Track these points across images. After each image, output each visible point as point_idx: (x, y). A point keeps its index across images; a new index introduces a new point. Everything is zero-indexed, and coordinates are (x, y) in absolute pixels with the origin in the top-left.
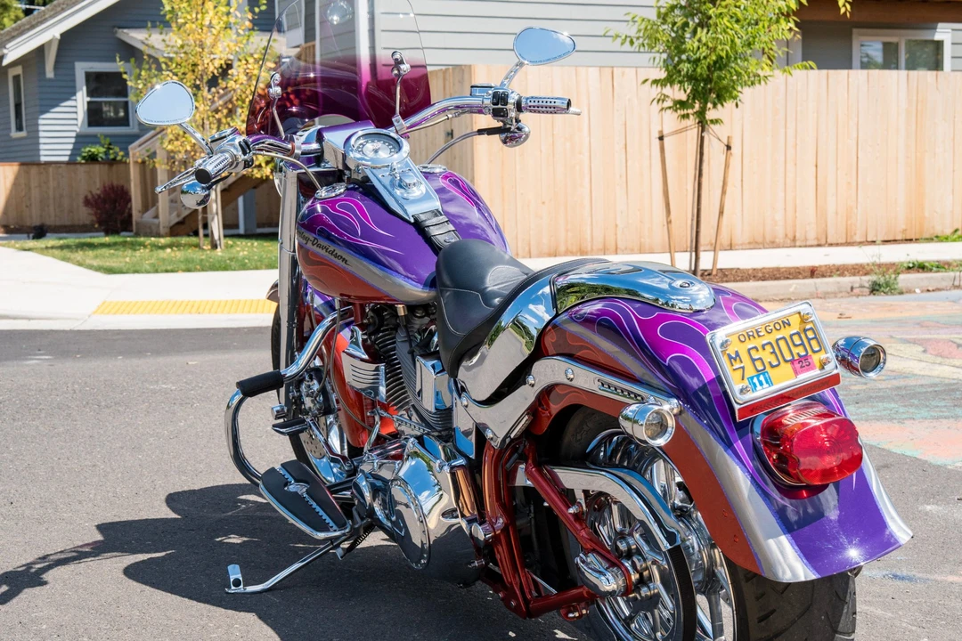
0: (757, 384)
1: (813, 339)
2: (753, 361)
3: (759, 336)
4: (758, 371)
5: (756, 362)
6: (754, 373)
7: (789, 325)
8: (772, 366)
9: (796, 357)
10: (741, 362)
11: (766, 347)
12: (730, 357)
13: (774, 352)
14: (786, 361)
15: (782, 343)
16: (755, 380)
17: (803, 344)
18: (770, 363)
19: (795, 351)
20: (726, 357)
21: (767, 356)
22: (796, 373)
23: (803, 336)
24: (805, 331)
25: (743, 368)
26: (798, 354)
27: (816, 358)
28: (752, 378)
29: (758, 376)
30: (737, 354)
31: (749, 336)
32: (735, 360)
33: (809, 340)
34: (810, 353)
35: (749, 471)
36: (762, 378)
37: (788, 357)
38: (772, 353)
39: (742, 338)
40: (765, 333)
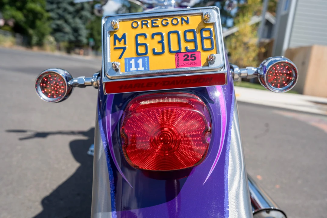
0: (133, 65)
1: (207, 38)
2: (137, 45)
3: (153, 26)
4: (138, 54)
5: (139, 47)
6: (134, 55)
7: (187, 22)
8: (155, 53)
9: (183, 50)
10: (125, 44)
11: (155, 37)
12: (116, 37)
13: (161, 42)
14: (170, 52)
15: (173, 37)
16: (133, 62)
17: (195, 40)
18: (154, 50)
19: (184, 44)
20: (112, 37)
21: (153, 44)
22: (178, 65)
23: (198, 35)
24: (202, 30)
25: (124, 49)
26: (186, 48)
27: (204, 56)
28: (130, 59)
29: (136, 59)
30: (124, 36)
31: (142, 24)
32: (120, 40)
33: (202, 39)
34: (199, 49)
36: (140, 61)
37: (174, 48)
38: (159, 42)
39: (135, 25)
40: (160, 25)
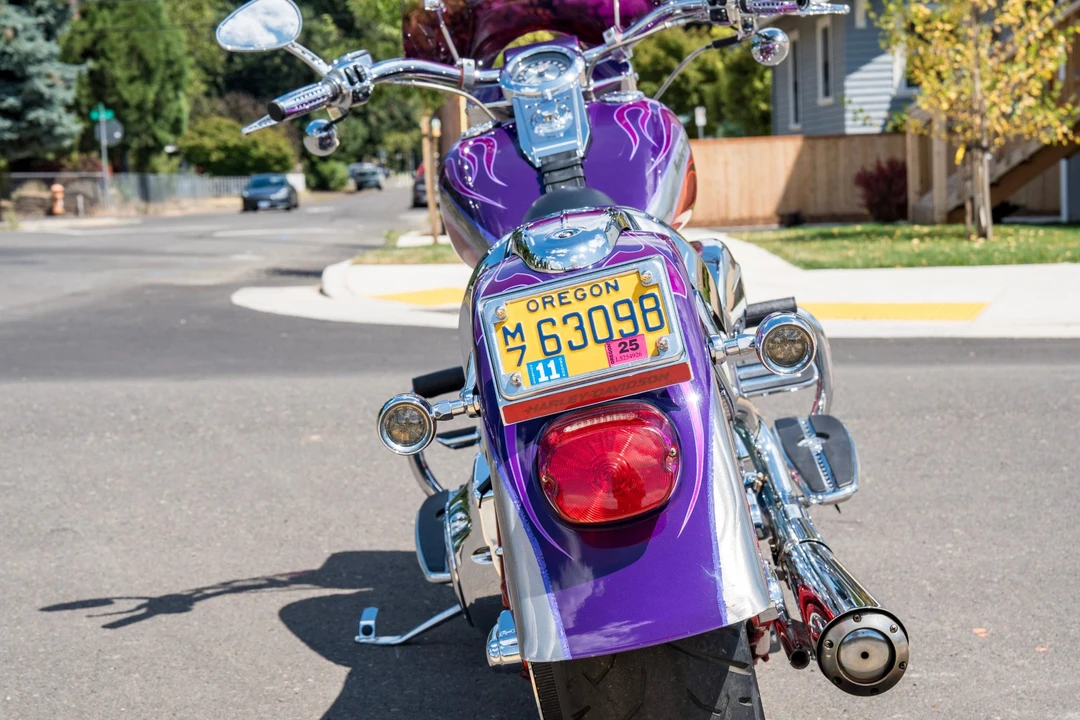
0: (542, 373)
1: (651, 310)
2: (543, 338)
3: (562, 304)
4: (546, 354)
5: (546, 342)
6: (541, 356)
7: (616, 288)
8: (572, 348)
9: (616, 336)
10: (523, 340)
11: (569, 320)
12: (506, 332)
13: (580, 328)
14: (597, 341)
15: (598, 316)
16: (540, 367)
17: (632, 317)
18: (570, 343)
19: (616, 326)
20: (500, 331)
21: (568, 333)
22: (612, 360)
23: (636, 307)
24: (642, 298)
25: (523, 348)
26: (621, 332)
27: (650, 340)
28: (536, 364)
29: (545, 363)
30: (519, 328)
31: (545, 303)
32: (513, 336)
33: (645, 312)
34: (642, 329)
35: (519, 499)
36: (552, 364)
37: (603, 334)
38: (577, 328)
39: (533, 306)
40: (573, 300)
